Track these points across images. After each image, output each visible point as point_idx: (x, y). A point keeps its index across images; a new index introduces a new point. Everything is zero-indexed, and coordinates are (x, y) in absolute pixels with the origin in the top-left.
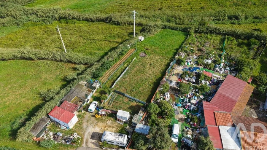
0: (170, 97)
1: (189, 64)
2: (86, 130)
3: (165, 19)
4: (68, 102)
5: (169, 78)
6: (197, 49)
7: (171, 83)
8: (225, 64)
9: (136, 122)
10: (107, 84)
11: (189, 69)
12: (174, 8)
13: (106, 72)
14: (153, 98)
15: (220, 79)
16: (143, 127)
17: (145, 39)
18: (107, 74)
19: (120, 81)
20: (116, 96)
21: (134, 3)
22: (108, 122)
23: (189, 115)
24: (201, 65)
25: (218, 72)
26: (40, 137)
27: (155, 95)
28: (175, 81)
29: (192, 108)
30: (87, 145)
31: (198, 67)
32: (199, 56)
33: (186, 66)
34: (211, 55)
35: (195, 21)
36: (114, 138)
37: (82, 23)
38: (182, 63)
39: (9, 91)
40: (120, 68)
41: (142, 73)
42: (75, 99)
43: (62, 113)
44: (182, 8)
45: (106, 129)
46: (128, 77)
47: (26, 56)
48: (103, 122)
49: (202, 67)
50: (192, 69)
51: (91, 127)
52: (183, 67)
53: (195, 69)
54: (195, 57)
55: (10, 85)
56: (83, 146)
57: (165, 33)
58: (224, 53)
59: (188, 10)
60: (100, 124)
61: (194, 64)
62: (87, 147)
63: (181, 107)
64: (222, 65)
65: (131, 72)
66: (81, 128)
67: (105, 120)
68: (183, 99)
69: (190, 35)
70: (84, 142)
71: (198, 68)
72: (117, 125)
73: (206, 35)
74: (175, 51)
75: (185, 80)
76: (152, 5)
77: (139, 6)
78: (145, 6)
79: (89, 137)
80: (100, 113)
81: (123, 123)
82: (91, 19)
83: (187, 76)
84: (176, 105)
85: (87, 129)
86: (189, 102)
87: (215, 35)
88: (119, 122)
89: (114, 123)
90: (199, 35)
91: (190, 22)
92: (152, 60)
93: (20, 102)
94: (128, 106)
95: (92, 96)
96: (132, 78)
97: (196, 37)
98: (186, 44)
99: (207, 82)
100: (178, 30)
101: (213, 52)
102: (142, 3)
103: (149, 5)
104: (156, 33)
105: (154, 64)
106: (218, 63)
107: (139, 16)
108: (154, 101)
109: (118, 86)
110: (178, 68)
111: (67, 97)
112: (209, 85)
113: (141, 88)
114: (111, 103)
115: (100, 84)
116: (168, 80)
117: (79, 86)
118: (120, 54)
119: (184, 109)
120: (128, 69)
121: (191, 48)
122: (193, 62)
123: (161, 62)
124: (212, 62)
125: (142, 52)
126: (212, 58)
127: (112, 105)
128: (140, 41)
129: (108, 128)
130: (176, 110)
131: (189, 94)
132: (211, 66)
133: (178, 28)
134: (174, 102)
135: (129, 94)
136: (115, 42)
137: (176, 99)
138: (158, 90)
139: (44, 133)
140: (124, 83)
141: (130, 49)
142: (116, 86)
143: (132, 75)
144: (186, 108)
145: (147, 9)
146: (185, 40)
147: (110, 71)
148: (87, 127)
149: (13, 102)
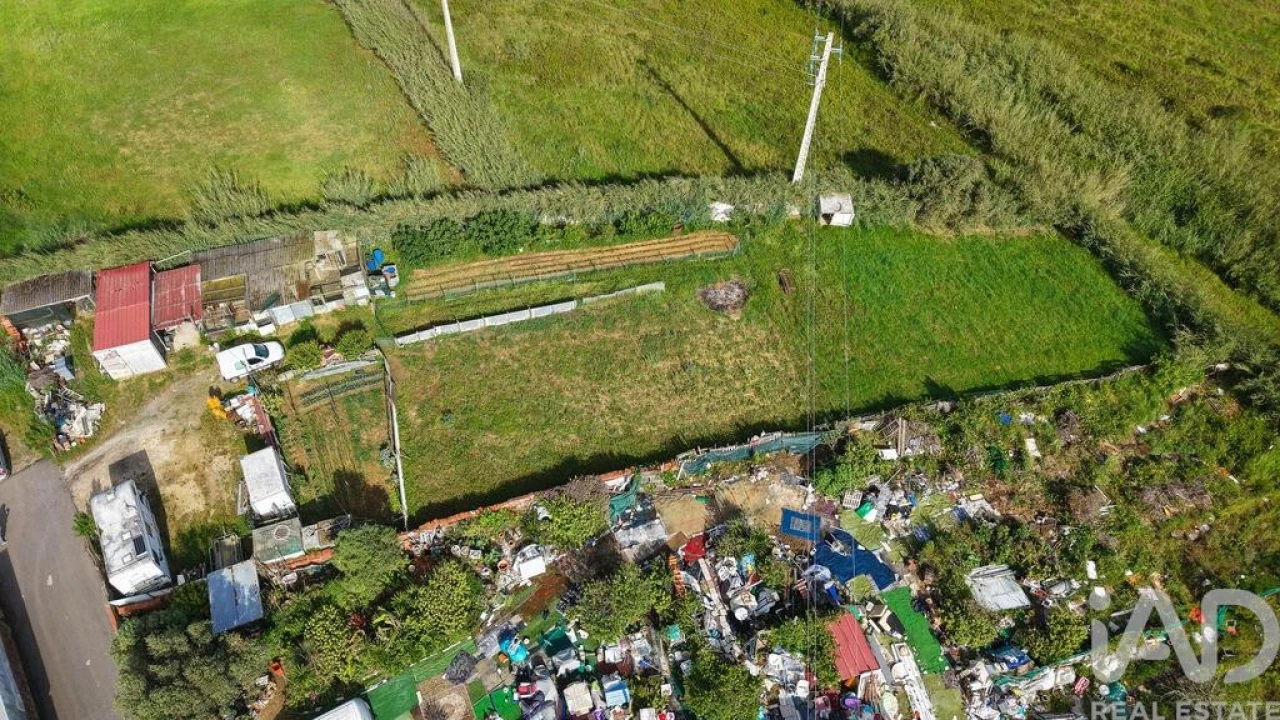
0: (532, 579)
1: (871, 516)
2: (139, 422)
4: (198, 276)
5: (663, 493)
6: (1063, 471)
7: (635, 525)
9: (258, 548)
10: (408, 312)
11: (830, 538)
13: (475, 260)
14: (454, 519)
17: (858, 226)
18: (467, 270)
19: (468, 338)
20: (367, 388)
22: (217, 459)
24: (921, 573)
25: (969, 695)
27: (473, 513)
28: (668, 530)
29: (537, 718)
31: (897, 565)
32: (1006, 520)
33: (834, 513)
34: (1091, 574)
38: (825, 478)
40: (543, 285)
41: (589, 375)
42: (231, 284)
43: (133, 298)
45: (186, 476)
46: (517, 349)
48: (207, 445)
49: (915, 587)
50: (837, 548)
51: (161, 429)
52: (811, 499)
53: (859, 563)
54: (975, 504)
55: (203, 94)
56: (64, 469)
60: (194, 445)
61: (900, 539)
62: (68, 485)
63: (512, 668)
64: (1056, 678)
65: (559, 337)
66: (140, 401)
67: (222, 442)
68: (574, 639)
69: (1151, 371)
70: (85, 459)
71: (891, 574)
72: (225, 496)
75: (715, 572)
76: (1205, 64)
77: (1118, 33)
78: (1157, 48)
79: (115, 456)
80: (234, 402)
83: (748, 563)
84: (505, 636)
85: (143, 423)
86: (563, 683)
89: (227, 480)
90: (1231, 407)
92: (728, 348)
94: (348, 464)
95: (308, 319)
96: (523, 367)
97: (1177, 410)
98: (1029, 400)
99: (798, 679)
100: (1131, 295)
101: (1129, 573)
102: (1160, 25)
103: (1186, 52)
104: (983, 230)
105: (704, 374)
106: (1040, 645)
107: (1035, 85)
108: (440, 536)
109: (430, 355)
110: (776, 487)
111: (223, 256)
112: (799, 704)
113: (491, 438)
114: (319, 398)
115: (380, 294)
116: (642, 497)
117: (302, 244)
118: (617, 224)
119: (506, 690)
120: (565, 314)
121: (1031, 445)
122: (908, 521)
123: (750, 394)
124: (1018, 614)
125: (749, 281)
126: (1060, 590)
127: (311, 407)
128: (823, 222)
129: (192, 483)
130: (476, 655)
131: (629, 651)
132: (956, 625)
133: (1145, 284)
134: (516, 620)
135: (419, 421)
136: (726, 150)
137: (546, 612)
138: (520, 504)
139: (49, 326)
140: (466, 359)
141: (711, 225)
142: (427, 346)
143: (544, 353)
144: (516, 696)
145: (1139, 74)
146: (1086, 375)
147: (491, 270)
148: (155, 416)
149: (138, 159)
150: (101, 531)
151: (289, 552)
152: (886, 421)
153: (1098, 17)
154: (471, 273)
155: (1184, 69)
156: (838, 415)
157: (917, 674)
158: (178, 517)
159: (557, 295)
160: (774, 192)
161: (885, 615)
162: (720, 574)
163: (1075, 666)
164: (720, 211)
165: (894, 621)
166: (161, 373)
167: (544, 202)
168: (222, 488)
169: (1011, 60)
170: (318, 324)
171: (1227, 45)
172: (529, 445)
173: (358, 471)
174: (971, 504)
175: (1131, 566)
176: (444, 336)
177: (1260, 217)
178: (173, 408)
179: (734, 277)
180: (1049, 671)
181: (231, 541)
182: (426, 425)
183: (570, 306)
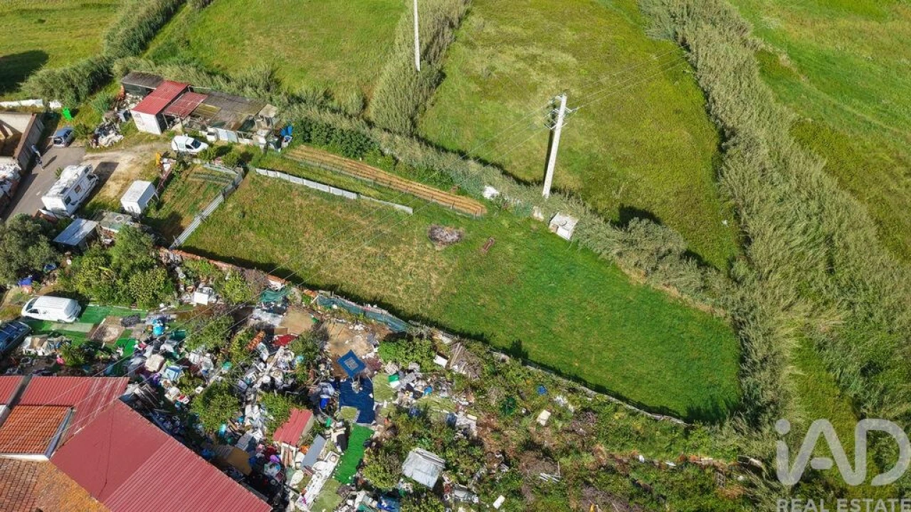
0: (198, 304)
1: (395, 384)
4: (203, 100)
5: (299, 305)
6: (549, 442)
7: (269, 311)
9: (103, 219)
10: (279, 161)
11: (358, 380)
13: (332, 153)
19: (290, 187)
20: (223, 184)
27: (200, 258)
28: (281, 324)
31: (381, 418)
32: (477, 441)
33: (376, 370)
42: (212, 110)
46: (307, 202)
48: (142, 173)
49: (378, 435)
50: (359, 387)
51: (133, 158)
52: (371, 355)
53: (358, 401)
54: (467, 420)
56: (85, 154)
60: (137, 170)
61: (398, 406)
63: (148, 335)
65: (333, 208)
66: (138, 143)
67: (147, 175)
70: (95, 155)
71: (372, 419)
79: (105, 160)
80: (168, 160)
83: (298, 359)
85: (129, 152)
92: (416, 260)
94: (182, 211)
95: (231, 142)
96: (301, 212)
105: (388, 265)
108: (179, 260)
109: (266, 185)
110: (360, 338)
111: (221, 97)
112: (252, 441)
113: (250, 235)
114: (201, 178)
116: (285, 300)
117: (257, 106)
119: (136, 342)
120: (348, 199)
121: (544, 415)
122: (414, 401)
123: (401, 288)
124: (419, 487)
125: (468, 235)
127: (194, 180)
128: (553, 230)
129: (120, 185)
130: (142, 320)
134: (174, 316)
135: (230, 210)
138: (225, 267)
139: (138, 97)
143: (318, 211)
144: (136, 346)
146: (637, 404)
147: (336, 162)
148: (136, 152)
149: (248, 47)
151: (113, 228)
152: (456, 342)
154: (325, 159)
157: (328, 474)
158: (102, 195)
161: (340, 432)
164: (489, 192)
165: (343, 440)
166: (156, 136)
170: (235, 147)
173: (183, 216)
174: (465, 418)
176: (280, 180)
178: (146, 152)
179: (461, 229)
182: (231, 213)
183: (353, 196)
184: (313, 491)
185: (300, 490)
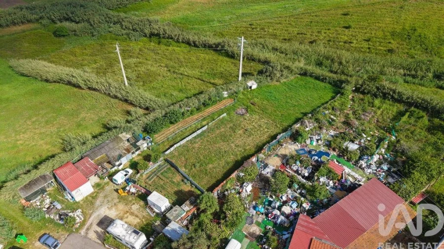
0: (250, 192)
1: (315, 143)
2: (97, 209)
3: (313, 60)
4: (89, 159)
5: (265, 159)
6: (343, 120)
7: (265, 168)
8: (383, 157)
9: (171, 218)
10: (161, 146)
11: (310, 152)
12: (337, 43)
13: (169, 127)
14: (220, 186)
15: (360, 183)
16: (178, 229)
17: (259, 87)
18: (169, 130)
19: (184, 146)
20: (165, 169)
21: (273, 26)
22: (133, 206)
23: (268, 231)
24: (334, 150)
25: (363, 169)
26: (31, 202)
27: (224, 182)
28: (274, 166)
29: (279, 220)
30: (87, 233)
31: (328, 151)
32: (341, 133)
33: (306, 146)
34: (365, 136)
35: (366, 71)
36: (124, 233)
37: (180, 47)
38: (300, 138)
39: (30, 125)
40: (194, 126)
41: (224, 141)
42: (102, 158)
43: (73, 173)
44: (352, 45)
45: (126, 215)
46: (199, 143)
47: (74, 80)
48: (126, 204)
49: (335, 153)
50: (313, 153)
51: (106, 207)
52: (299, 146)
53: (320, 154)
54: (332, 133)
55: (35, 118)
56: (80, 233)
57: (300, 83)
58: (394, 137)
59: (363, 50)
60: (121, 206)
61: (324, 146)
62: (86, 237)
63: (262, 214)
64: (376, 158)
65: (208, 136)
66: (92, 203)
67: (131, 201)
68: (272, 200)
69: (342, 94)
70: (86, 227)
71: (328, 153)
72: (144, 214)
73: (373, 99)
74: (300, 116)
75: (292, 170)
76: (302, 34)
77: (278, 33)
78: (289, 34)
79: (96, 221)
80: (128, 188)
81: (154, 214)
82: (194, 42)
83: (298, 163)
84: (254, 208)
85: (99, 209)
86: (279, 208)
87: (391, 103)
88: (149, 211)
89: (141, 210)
90: (361, 96)
91: (358, 72)
92: (252, 122)
93: (35, 145)
94: (176, 189)
95: (131, 160)
96: (205, 146)
97: (353, 100)
98: (325, 108)
99: (329, 182)
100: (325, 82)
101: (371, 133)
102: (286, 29)
103: (296, 32)
104: (285, 80)
105: (252, 130)
106: (369, 152)
107: (270, 48)
108: (219, 192)
109: (176, 154)
110: (290, 146)
111: (93, 152)
112: (333, 188)
113: (210, 166)
114: (153, 177)
115: (150, 144)
116: (261, 162)
117: (117, 139)
118: (204, 104)
119: (265, 219)
120: (206, 130)
121: (332, 117)
122: (323, 141)
123: (266, 130)
124: (359, 149)
125: (244, 107)
126: (362, 141)
127: (152, 180)
128: (250, 89)
129: (130, 216)
130: (251, 216)
131: (287, 196)
132: (351, 155)
133: (327, 78)
134: (254, 203)
135: (187, 170)
136: (210, 83)
137: (260, 197)
138: (234, 175)
139: (39, 197)
140: (188, 151)
141: (225, 98)
142: (174, 152)
143: (208, 141)
144: (270, 219)
145: (289, 40)
146: (330, 100)
147: (176, 128)
148: (101, 205)
149: (27, 143)
150: (119, 236)
151: (181, 214)
152: (302, 122)
153: (271, 31)
155: (298, 36)
156: (290, 126)
157: (350, 170)
159: (200, 127)
160: (237, 85)
161: (335, 160)
162: (294, 169)
163: (377, 153)
164: (225, 94)
165: (337, 161)
166: (94, 193)
167: (182, 105)
168: (141, 213)
169: (261, 44)
170: (136, 159)
171: (303, 28)
172: (222, 163)
173: (180, 189)
175: (371, 131)
176: (177, 148)
177: (336, 59)
178: (106, 200)
179: (240, 107)
180: (374, 156)
181: (158, 223)
182: (190, 171)
183: (206, 127)
184: (357, 176)
185: (356, 179)
